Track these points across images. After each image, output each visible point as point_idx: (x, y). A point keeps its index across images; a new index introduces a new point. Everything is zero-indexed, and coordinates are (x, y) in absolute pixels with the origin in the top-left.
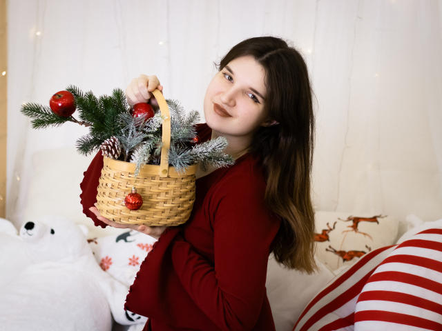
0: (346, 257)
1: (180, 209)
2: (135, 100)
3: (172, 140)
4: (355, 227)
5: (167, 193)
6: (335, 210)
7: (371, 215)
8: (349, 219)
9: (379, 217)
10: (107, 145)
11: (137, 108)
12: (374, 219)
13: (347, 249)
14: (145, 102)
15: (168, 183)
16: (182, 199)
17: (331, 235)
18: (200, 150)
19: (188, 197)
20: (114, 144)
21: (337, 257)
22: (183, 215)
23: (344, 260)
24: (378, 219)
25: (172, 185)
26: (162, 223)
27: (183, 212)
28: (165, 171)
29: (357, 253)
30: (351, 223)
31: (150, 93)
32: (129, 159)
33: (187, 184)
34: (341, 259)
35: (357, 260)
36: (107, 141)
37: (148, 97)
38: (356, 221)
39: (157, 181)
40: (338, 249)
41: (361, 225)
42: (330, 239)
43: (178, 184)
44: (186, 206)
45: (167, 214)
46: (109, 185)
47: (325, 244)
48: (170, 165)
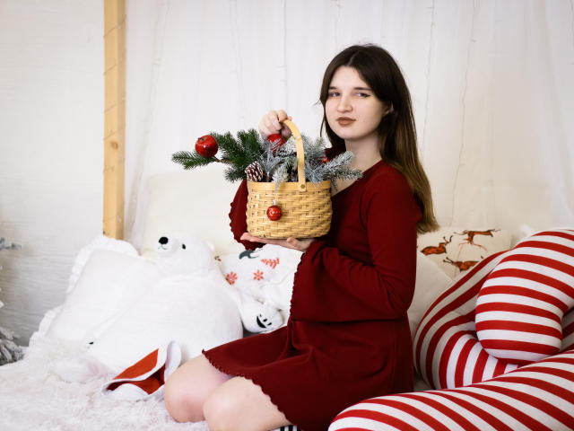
0: (462, 267)
1: (321, 220)
2: (268, 133)
3: (305, 158)
4: (470, 240)
5: (307, 206)
6: (450, 226)
7: (485, 230)
8: (465, 233)
9: (493, 230)
10: (250, 169)
11: (271, 137)
12: (488, 233)
13: (464, 259)
14: (277, 132)
15: (307, 197)
16: (321, 211)
17: (447, 247)
18: (331, 165)
19: (326, 209)
20: (256, 167)
21: (454, 267)
22: (324, 225)
23: (461, 270)
24: (492, 233)
25: (311, 198)
26: (307, 233)
27: (323, 222)
28: (303, 186)
29: (473, 263)
30: (467, 236)
31: (281, 123)
32: (271, 180)
33: (323, 197)
34: (458, 269)
35: (471, 268)
36: (250, 166)
37: (279, 127)
38: (471, 234)
39: (298, 196)
40: (455, 260)
41: (476, 238)
42: (447, 250)
43: (316, 198)
44: (326, 217)
45: (310, 224)
46: (257, 206)
47: (443, 256)
48: (307, 180)
